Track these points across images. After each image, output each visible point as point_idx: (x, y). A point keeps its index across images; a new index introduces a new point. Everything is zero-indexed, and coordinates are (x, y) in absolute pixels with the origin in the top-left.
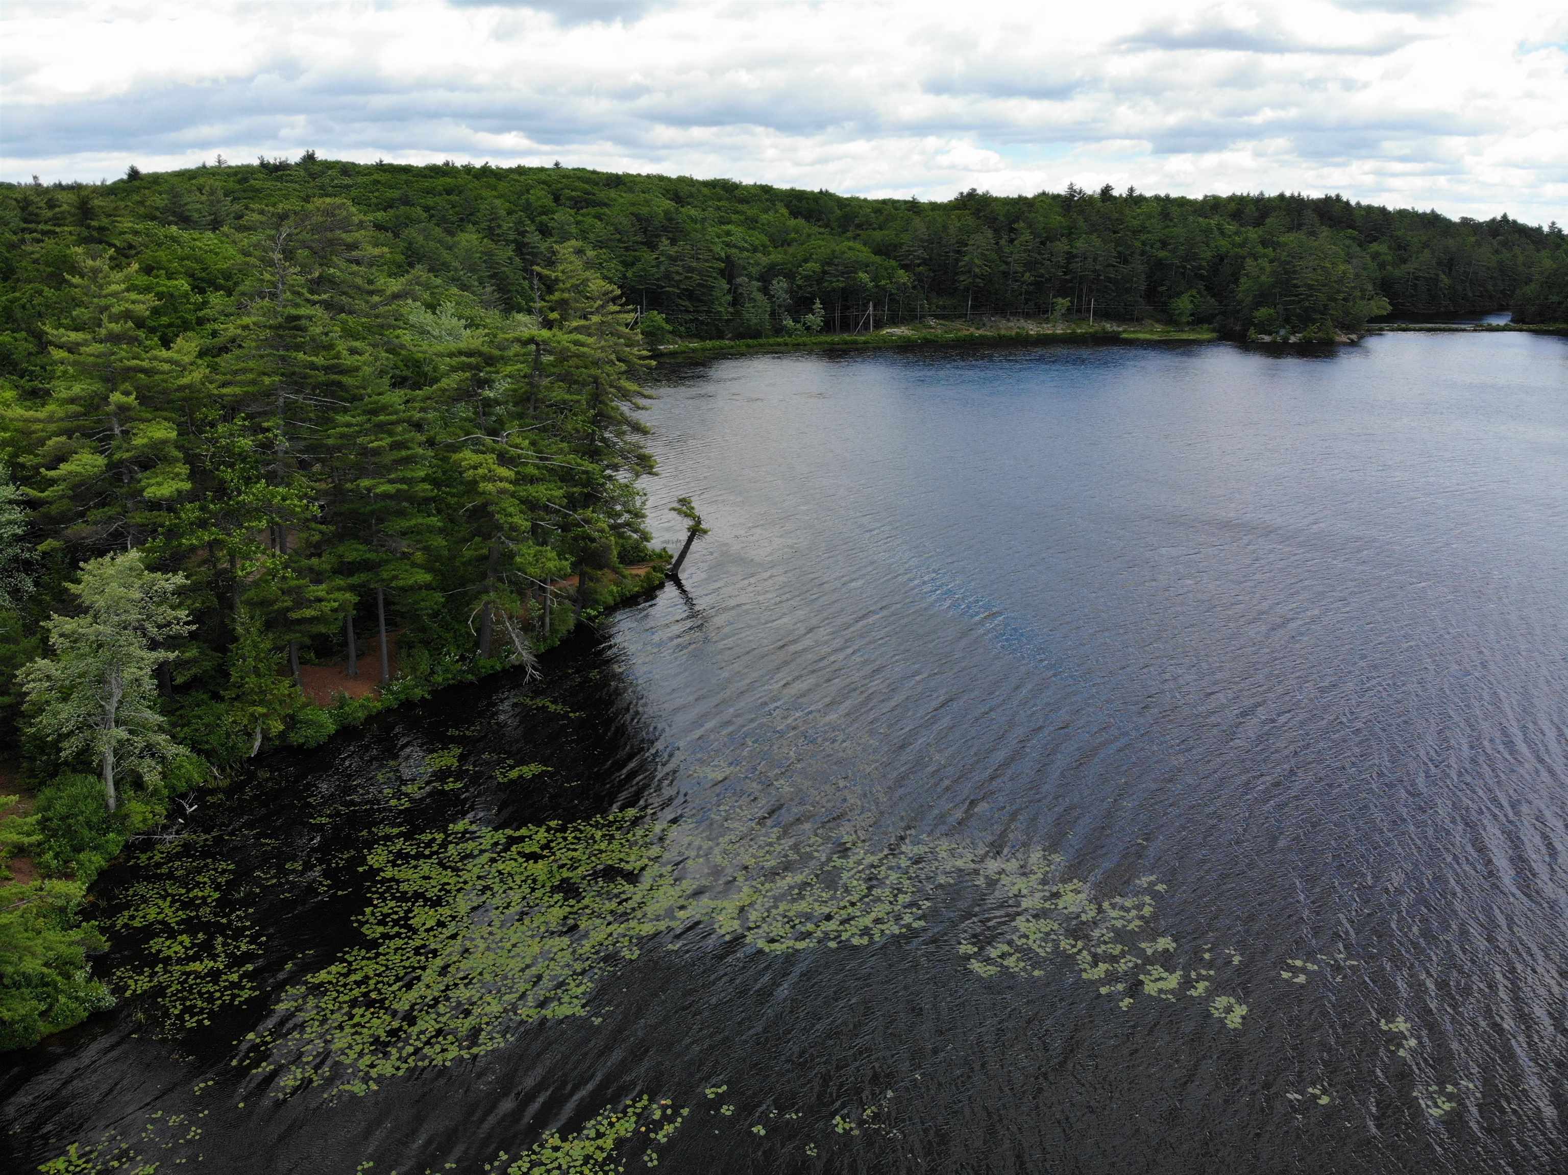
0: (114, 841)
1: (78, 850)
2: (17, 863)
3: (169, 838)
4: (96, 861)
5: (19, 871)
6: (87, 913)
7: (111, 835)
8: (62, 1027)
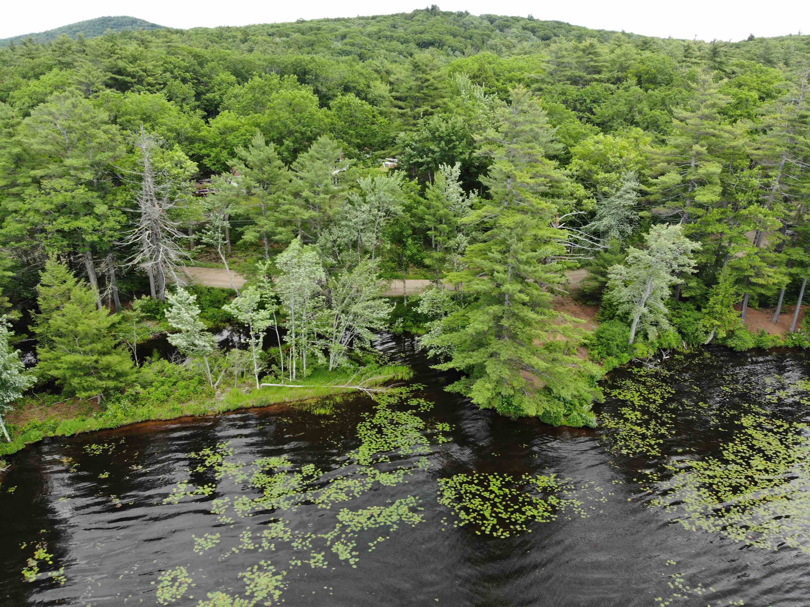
0: (626, 358)
1: (609, 355)
2: (582, 350)
3: (650, 366)
4: (615, 363)
5: (581, 353)
6: (600, 383)
7: (626, 354)
8: (571, 425)
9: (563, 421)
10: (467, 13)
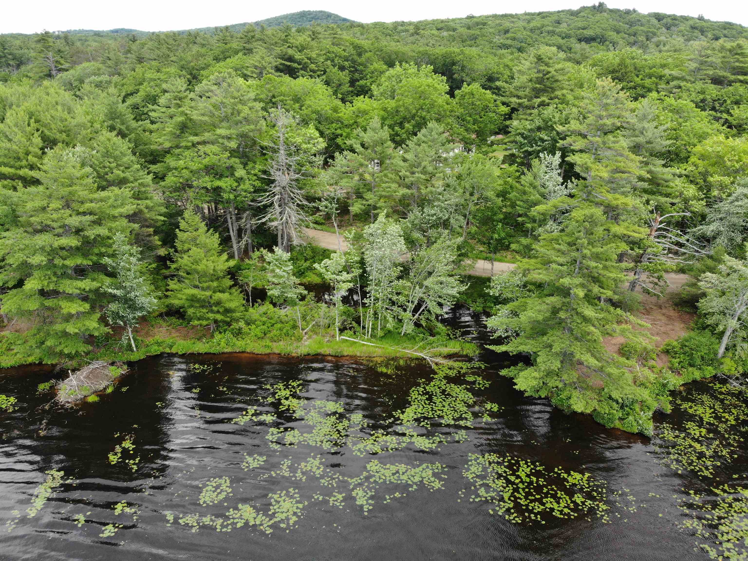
0: (709, 372)
1: (691, 365)
2: (663, 356)
3: (735, 384)
4: (697, 375)
5: (661, 359)
6: (673, 393)
7: (710, 368)
8: (625, 429)
9: (618, 424)
10: (634, 11)
